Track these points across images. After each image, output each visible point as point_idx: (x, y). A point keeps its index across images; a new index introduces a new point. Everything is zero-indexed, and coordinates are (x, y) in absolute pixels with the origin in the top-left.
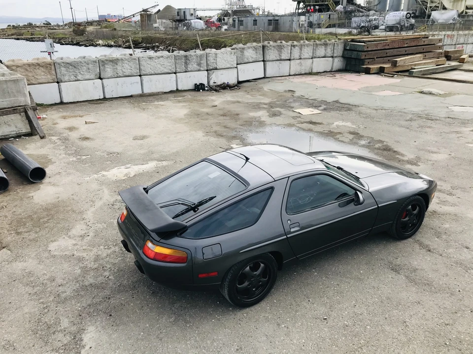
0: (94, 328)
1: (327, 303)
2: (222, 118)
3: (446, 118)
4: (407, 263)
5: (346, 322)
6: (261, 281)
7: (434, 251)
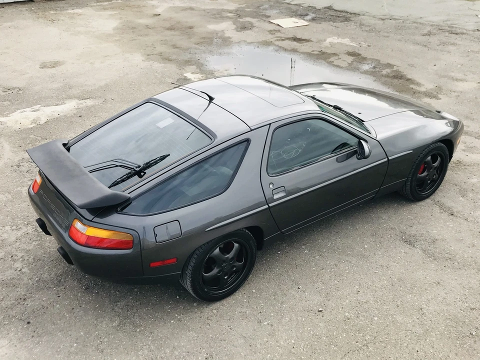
0: (7, 342)
1: (322, 289)
2: (169, 32)
3: (474, 31)
4: (424, 233)
5: (347, 314)
6: (235, 266)
7: (459, 215)
